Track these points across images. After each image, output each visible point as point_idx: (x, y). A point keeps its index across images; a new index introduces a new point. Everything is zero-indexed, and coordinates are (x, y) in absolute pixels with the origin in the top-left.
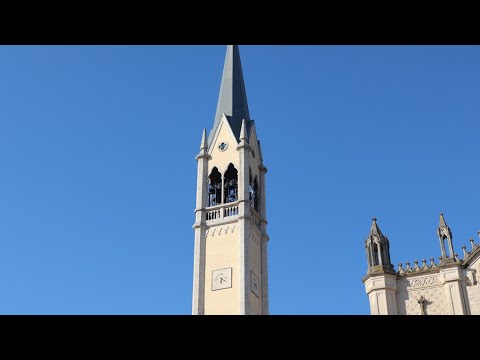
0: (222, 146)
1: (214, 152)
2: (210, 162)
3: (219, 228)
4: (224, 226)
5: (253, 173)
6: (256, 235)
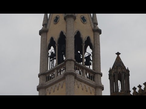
0: (57, 20)
3: (53, 87)
4: (57, 85)
5: (84, 36)
6: (87, 86)
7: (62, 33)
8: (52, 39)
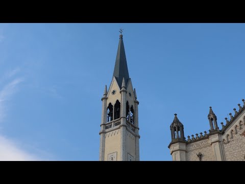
0: (114, 92)
1: (110, 95)
2: (107, 100)
3: (111, 133)
4: (114, 132)
5: (130, 104)
6: (132, 135)
7: (118, 101)
8: (110, 104)
